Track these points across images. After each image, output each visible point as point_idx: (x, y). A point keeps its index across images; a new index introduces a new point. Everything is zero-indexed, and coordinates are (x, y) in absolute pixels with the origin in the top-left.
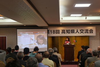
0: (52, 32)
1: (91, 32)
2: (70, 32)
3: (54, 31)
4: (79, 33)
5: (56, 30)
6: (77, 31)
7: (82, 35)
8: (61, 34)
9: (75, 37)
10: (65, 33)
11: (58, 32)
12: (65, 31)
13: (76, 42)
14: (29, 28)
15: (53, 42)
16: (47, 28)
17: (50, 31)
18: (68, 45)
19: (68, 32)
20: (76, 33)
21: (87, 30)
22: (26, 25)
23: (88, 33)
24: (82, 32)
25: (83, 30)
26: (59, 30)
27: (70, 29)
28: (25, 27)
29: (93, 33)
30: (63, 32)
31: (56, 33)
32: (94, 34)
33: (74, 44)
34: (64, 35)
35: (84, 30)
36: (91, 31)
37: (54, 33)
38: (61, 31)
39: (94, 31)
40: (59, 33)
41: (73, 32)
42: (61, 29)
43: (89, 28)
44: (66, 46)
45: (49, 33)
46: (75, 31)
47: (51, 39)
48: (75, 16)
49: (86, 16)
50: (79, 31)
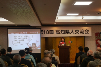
0: (46, 32)
1: (87, 33)
2: (65, 33)
3: (48, 31)
4: (74, 33)
5: (50, 31)
6: (72, 31)
7: (77, 35)
8: (55, 35)
9: (70, 37)
10: (59, 34)
11: (51, 32)
12: (60, 31)
13: (72, 43)
14: (21, 28)
15: (47, 43)
16: (40, 29)
17: (43, 31)
18: (63, 46)
19: (62, 32)
20: (71, 33)
21: (83, 30)
22: (18, 25)
23: (83, 33)
24: (77, 33)
25: (78, 30)
26: (53, 30)
27: (65, 29)
28: (16, 26)
29: (88, 33)
30: (58, 32)
31: (50, 34)
32: (90, 34)
33: (69, 45)
34: (58, 35)
35: (80, 30)
36: (87, 31)
37: (48, 33)
38: (55, 32)
39: (90, 32)
40: (53, 34)
41: (68, 32)
42: (55, 29)
43: (85, 28)
44: (61, 47)
45: (42, 34)
46: (70, 32)
47: (44, 39)
48: (71, 16)
49: (83, 15)
50: (74, 31)
